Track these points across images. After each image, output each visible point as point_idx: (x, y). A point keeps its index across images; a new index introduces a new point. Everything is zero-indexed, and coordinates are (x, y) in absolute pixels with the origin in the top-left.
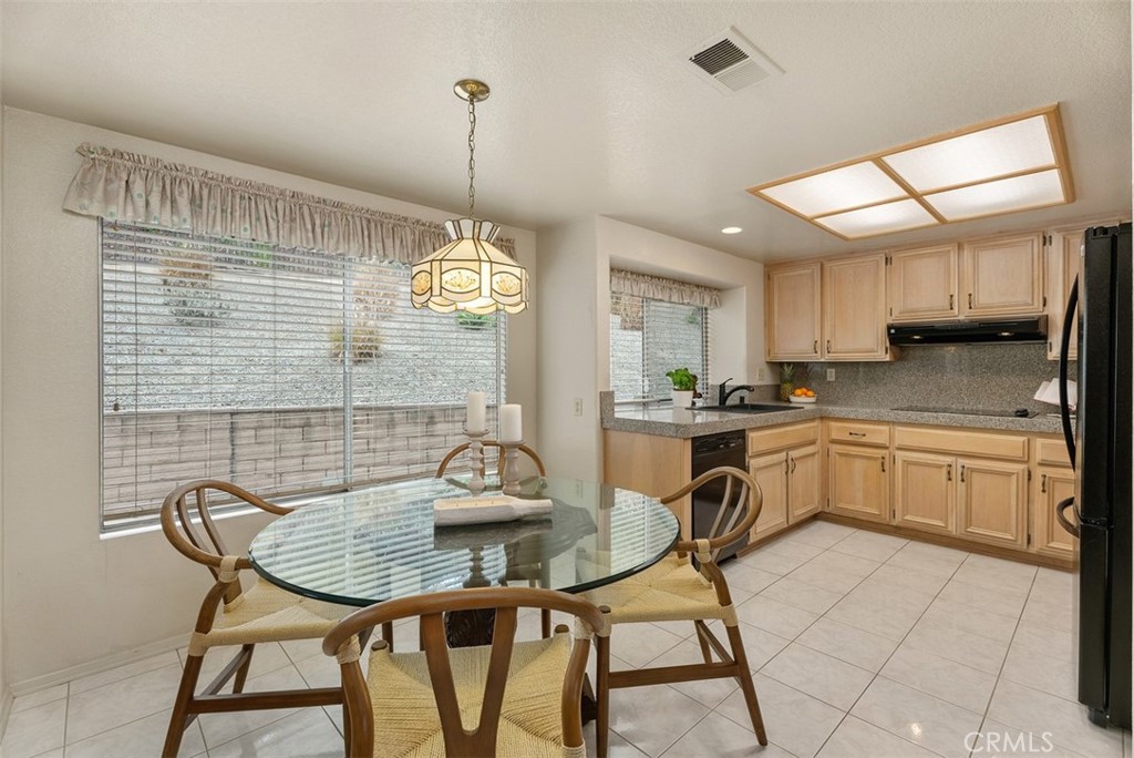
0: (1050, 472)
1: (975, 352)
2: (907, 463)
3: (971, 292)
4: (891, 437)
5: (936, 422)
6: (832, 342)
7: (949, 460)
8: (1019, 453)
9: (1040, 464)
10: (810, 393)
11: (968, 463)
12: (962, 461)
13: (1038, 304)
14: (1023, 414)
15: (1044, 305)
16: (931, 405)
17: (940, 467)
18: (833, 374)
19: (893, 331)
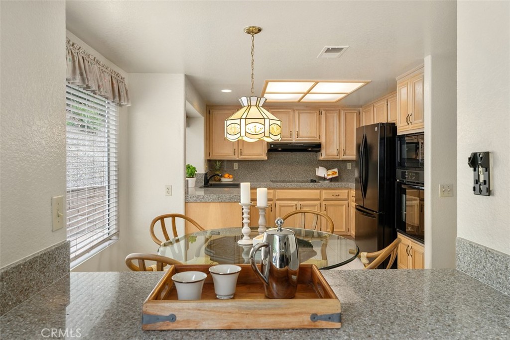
0: (328, 203)
1: (293, 156)
2: (281, 206)
3: (297, 130)
4: (274, 195)
5: (291, 187)
6: (243, 150)
7: (295, 203)
8: (318, 197)
9: (324, 200)
10: (231, 176)
11: (303, 203)
12: (300, 203)
13: (318, 138)
14: (313, 181)
15: (320, 138)
16: (278, 180)
17: (292, 206)
18: (237, 166)
19: (272, 146)
